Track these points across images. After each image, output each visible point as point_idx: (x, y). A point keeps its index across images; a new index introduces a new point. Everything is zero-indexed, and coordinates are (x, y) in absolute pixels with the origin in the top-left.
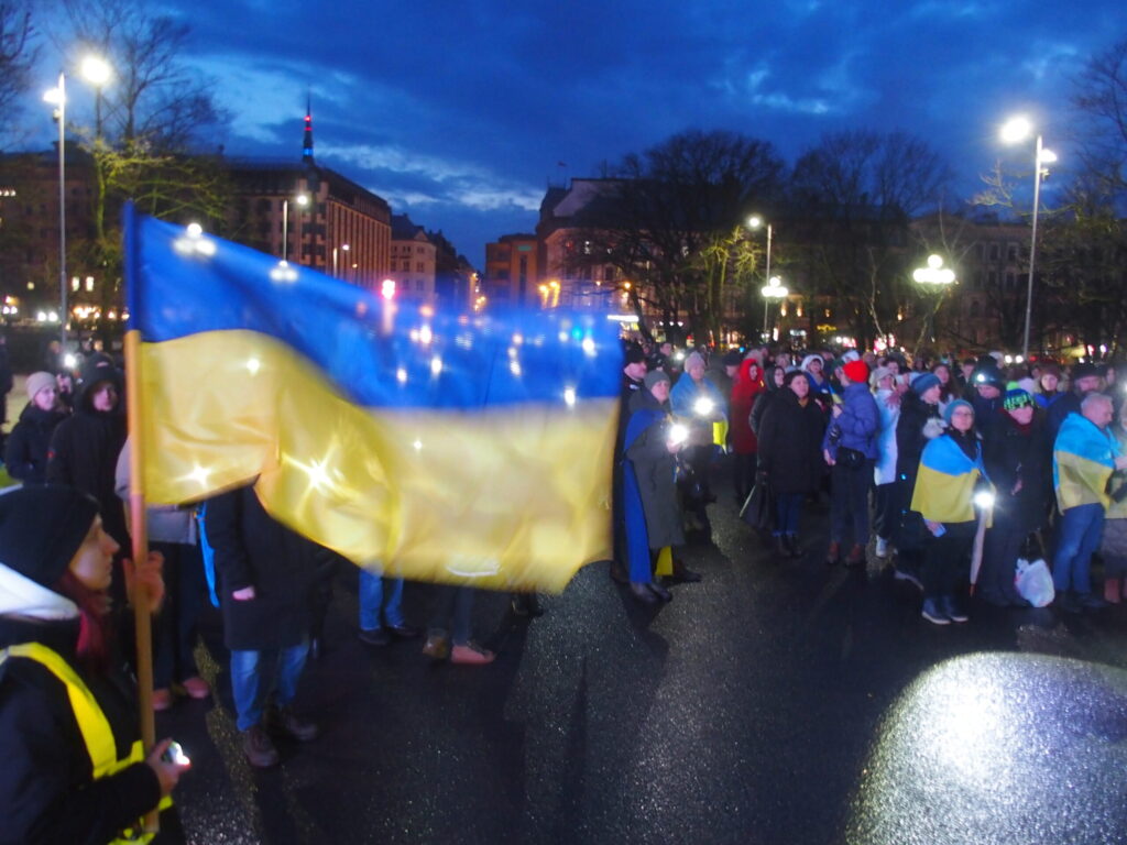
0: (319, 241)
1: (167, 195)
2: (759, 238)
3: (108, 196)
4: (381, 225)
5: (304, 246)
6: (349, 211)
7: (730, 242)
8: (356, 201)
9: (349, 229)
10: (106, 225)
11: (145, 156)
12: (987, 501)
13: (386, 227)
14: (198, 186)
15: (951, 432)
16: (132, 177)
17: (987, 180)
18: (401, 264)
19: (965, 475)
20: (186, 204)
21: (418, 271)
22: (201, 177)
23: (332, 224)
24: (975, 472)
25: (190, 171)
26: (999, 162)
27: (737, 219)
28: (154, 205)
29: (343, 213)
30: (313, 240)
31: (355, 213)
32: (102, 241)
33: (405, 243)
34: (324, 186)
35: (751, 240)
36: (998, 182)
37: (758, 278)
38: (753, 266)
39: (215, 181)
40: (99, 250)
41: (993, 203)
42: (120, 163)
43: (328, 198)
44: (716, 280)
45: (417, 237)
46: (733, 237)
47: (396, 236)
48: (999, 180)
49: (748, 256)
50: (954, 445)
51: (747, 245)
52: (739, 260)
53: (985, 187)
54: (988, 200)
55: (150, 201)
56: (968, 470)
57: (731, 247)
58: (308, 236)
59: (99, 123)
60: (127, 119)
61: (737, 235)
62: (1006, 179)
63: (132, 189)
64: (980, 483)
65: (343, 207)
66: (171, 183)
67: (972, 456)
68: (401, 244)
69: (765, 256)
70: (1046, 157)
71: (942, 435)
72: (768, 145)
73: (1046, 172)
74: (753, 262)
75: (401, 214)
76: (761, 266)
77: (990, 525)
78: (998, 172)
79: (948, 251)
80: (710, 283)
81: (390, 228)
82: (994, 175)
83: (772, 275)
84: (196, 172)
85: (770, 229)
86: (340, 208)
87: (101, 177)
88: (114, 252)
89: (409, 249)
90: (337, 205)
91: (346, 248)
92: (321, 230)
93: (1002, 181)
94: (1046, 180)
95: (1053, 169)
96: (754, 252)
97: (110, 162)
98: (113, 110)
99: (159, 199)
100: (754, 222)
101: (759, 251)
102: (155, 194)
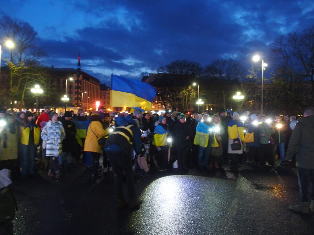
0: (80, 91)
1: (30, 77)
2: (196, 88)
3: (13, 77)
4: (97, 86)
5: (75, 92)
6: (88, 82)
7: (188, 90)
8: (90, 80)
9: (88, 88)
10: (13, 85)
11: (23, 66)
12: (170, 140)
13: (99, 87)
14: (38, 75)
15: (161, 124)
16: (20, 72)
17: (250, 71)
18: (103, 97)
19: (164, 134)
20: (36, 80)
21: (108, 99)
22: (39, 72)
23: (83, 86)
24: (167, 133)
25: (36, 71)
26: (253, 66)
27: (190, 83)
28: (27, 80)
29: (86, 83)
30: (78, 90)
31: (90, 83)
32: (12, 90)
33: (104, 91)
34: (81, 76)
35: (194, 89)
36: (253, 72)
37: (196, 99)
38: (194, 96)
39: (43, 73)
40: (10, 92)
41: (252, 77)
42: (16, 68)
43: (82, 79)
44: (185, 100)
45: (107, 90)
46: (189, 88)
47: (101, 89)
48: (253, 71)
49: (193, 93)
50: (161, 127)
51: (193, 90)
52: (191, 95)
53: (249, 73)
54: (250, 76)
55: (25, 79)
56: (165, 133)
57: (188, 91)
58: (76, 89)
59: (12, 58)
60: (20, 57)
61: (190, 88)
62: (255, 71)
63: (20, 76)
64: (168, 136)
65: (86, 82)
66: (31, 74)
67: (166, 130)
68: (103, 92)
69: (197, 93)
70: (265, 65)
71: (158, 125)
72: (198, 64)
73: (265, 69)
74: (195, 95)
75: (103, 84)
76: (197, 96)
77: (171, 146)
78: (253, 69)
79: (243, 91)
80: (183, 101)
81: (100, 87)
82: (252, 70)
83: (199, 98)
84: (38, 71)
85: (199, 86)
86: (85, 82)
87: (11, 72)
88: (15, 92)
89: (105, 93)
90: (85, 81)
91: (86, 92)
92: (80, 88)
93: (254, 71)
94: (265, 71)
95: (267, 68)
96: (195, 92)
97: (13, 68)
98: (16, 54)
99: (28, 78)
100: (194, 84)
101: (196, 92)
102: (27, 77)
